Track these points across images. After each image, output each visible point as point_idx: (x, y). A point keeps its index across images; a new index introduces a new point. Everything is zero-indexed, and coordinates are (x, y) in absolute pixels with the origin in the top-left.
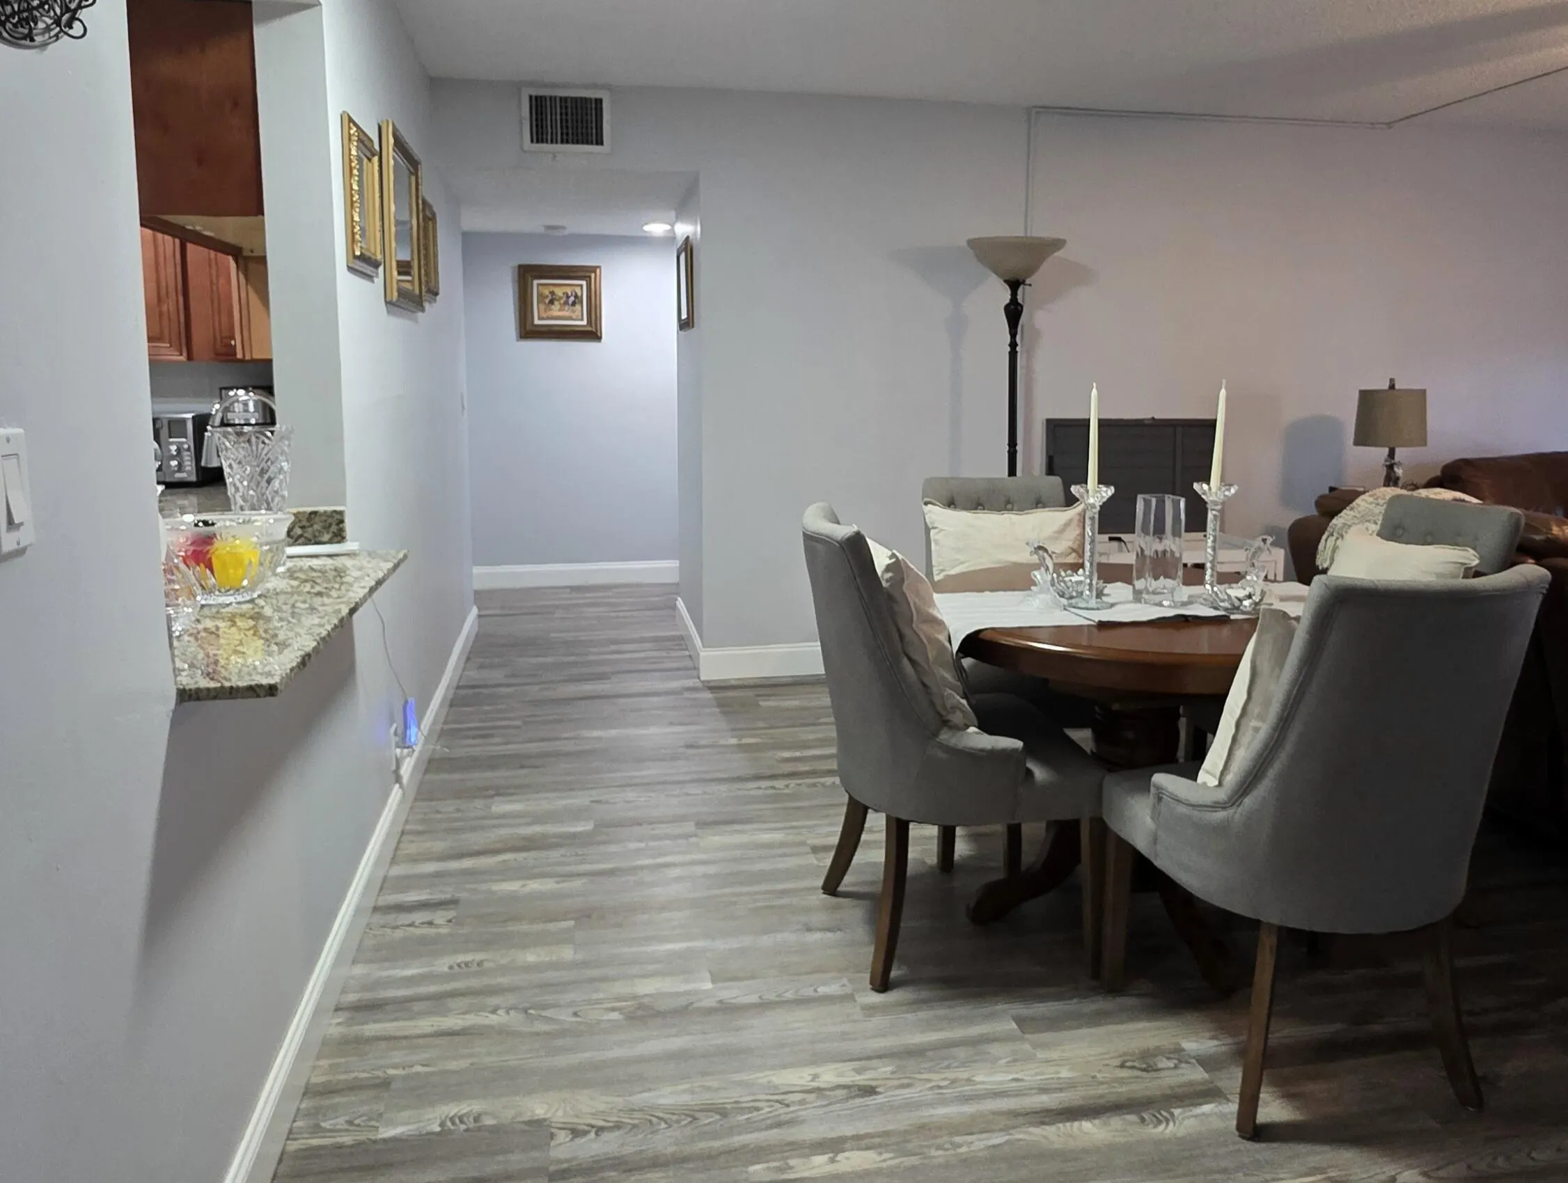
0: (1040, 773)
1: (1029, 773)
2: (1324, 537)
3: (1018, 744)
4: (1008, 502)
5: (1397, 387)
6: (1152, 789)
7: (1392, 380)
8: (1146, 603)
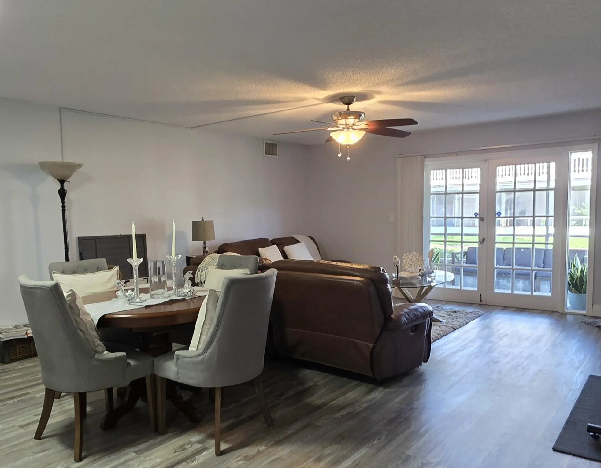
0: (132, 362)
1: (129, 364)
2: (197, 272)
3: (124, 354)
4: (86, 270)
5: (204, 220)
6: (175, 357)
7: (202, 218)
8: (155, 298)
